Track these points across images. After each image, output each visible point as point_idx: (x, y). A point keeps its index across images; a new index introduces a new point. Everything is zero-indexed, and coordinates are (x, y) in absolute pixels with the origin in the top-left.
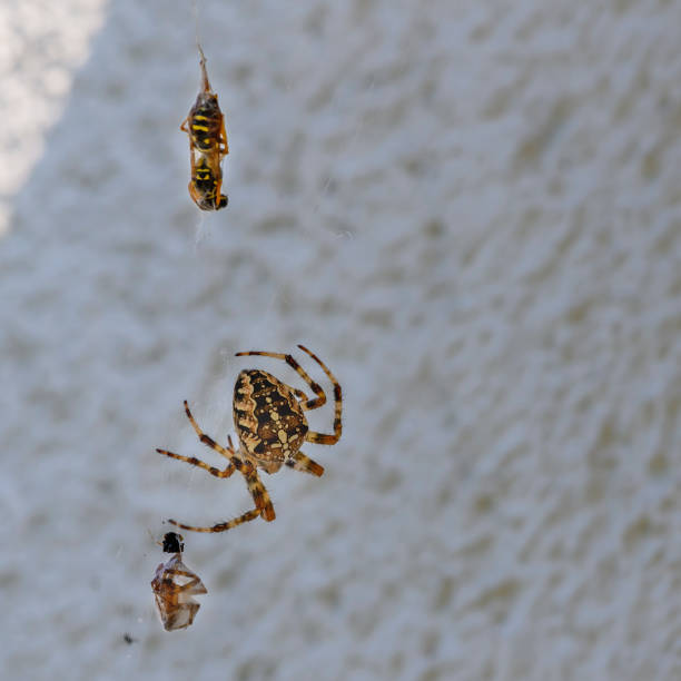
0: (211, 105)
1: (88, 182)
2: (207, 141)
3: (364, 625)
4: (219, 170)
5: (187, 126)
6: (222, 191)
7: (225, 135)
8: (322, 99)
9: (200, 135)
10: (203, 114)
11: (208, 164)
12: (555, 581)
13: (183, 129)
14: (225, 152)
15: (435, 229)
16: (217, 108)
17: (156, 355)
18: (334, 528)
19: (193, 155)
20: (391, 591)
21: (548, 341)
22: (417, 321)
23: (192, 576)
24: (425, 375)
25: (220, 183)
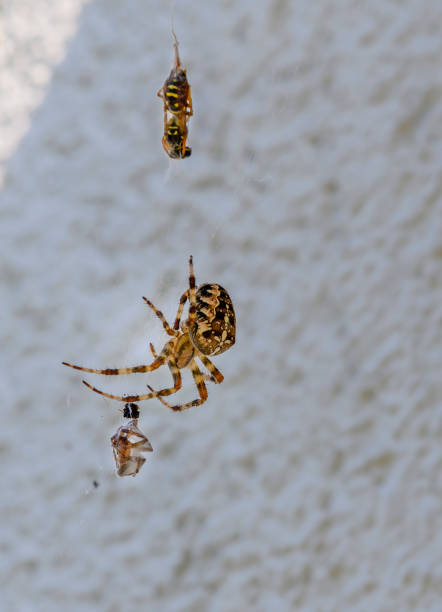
0: (181, 78)
1: (64, 151)
2: (177, 105)
3: (274, 486)
4: (185, 128)
5: (162, 93)
6: (187, 144)
7: (191, 102)
8: (245, 89)
9: (172, 100)
10: (174, 84)
11: (177, 123)
12: (422, 453)
13: (159, 95)
14: (190, 114)
15: (331, 187)
16: (185, 80)
17: (115, 281)
18: (252, 412)
19: (166, 116)
20: (295, 461)
21: (418, 273)
22: (317, 257)
23: (142, 436)
24: (323, 297)
25: (185, 138)
